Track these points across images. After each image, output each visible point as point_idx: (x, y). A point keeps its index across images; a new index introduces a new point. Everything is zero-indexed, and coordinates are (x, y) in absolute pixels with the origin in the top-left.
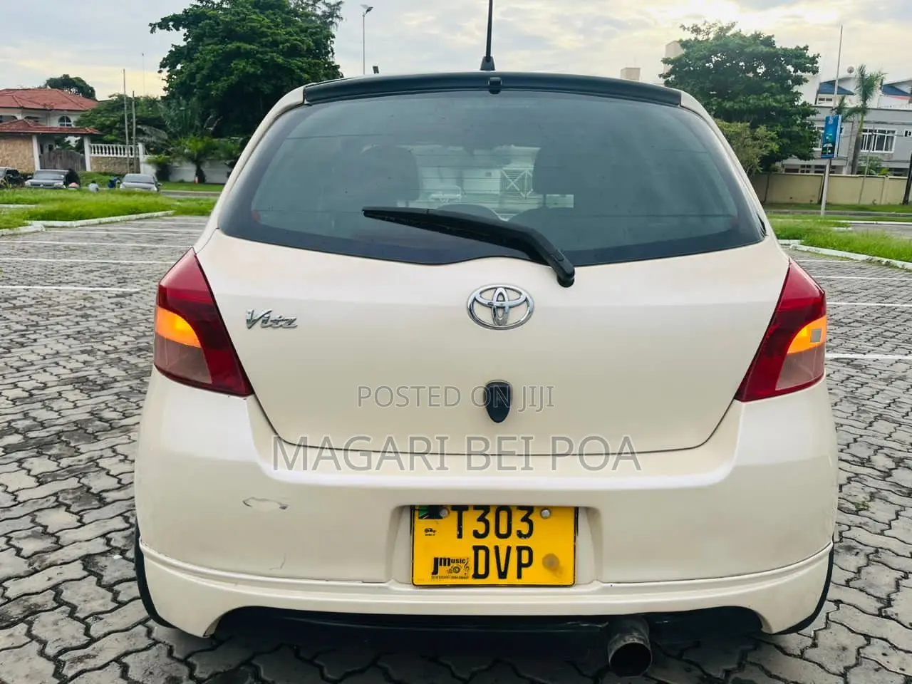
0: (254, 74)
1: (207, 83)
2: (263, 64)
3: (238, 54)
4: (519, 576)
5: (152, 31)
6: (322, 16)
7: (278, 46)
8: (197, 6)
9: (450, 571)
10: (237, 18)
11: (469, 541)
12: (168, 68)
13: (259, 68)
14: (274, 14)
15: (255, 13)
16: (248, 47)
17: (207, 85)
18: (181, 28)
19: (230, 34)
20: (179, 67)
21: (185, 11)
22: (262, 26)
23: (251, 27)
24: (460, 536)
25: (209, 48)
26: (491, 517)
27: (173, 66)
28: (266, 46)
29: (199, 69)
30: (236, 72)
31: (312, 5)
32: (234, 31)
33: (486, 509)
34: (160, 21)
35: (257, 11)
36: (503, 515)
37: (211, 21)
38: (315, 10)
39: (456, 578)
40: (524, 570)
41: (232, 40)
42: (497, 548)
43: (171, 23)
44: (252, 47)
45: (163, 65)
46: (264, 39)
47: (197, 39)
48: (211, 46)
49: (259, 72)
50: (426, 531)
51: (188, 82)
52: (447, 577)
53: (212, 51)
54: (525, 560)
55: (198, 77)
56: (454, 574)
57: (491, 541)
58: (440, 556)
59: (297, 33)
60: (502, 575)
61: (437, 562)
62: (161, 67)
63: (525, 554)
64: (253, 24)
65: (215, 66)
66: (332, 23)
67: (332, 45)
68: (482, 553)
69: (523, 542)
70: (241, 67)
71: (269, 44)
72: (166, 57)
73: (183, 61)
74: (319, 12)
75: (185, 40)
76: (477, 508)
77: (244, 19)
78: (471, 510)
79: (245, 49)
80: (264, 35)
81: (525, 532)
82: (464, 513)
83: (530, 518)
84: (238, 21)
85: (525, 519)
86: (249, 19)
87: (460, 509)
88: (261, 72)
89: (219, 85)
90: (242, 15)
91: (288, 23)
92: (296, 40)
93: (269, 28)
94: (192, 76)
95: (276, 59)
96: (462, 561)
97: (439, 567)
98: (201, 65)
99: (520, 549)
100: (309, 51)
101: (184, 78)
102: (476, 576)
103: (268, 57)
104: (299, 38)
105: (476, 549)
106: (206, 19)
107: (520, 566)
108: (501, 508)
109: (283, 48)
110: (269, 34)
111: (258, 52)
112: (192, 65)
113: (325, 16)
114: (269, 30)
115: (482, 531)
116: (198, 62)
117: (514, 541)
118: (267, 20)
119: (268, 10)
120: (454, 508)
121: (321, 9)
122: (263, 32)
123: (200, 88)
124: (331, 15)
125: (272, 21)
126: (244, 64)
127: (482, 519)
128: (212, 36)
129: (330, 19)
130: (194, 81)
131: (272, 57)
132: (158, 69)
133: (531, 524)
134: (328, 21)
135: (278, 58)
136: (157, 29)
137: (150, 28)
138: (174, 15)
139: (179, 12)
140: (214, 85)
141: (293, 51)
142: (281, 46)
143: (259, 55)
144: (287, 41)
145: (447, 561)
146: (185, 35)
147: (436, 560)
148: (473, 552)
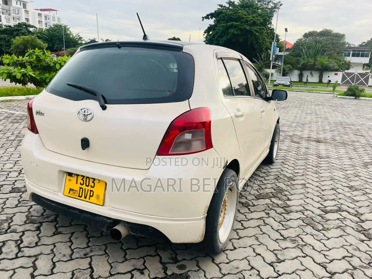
0: (237, 34)
1: (219, 38)
2: (241, 30)
3: (232, 26)
4: (89, 199)
5: (203, 20)
6: (271, 8)
7: (248, 22)
8: (220, 9)
9: (73, 193)
10: (234, 12)
11: (79, 185)
12: (207, 34)
13: (239, 31)
14: (249, 9)
15: (241, 10)
16: (236, 23)
17: (219, 39)
18: (213, 18)
19: (230, 19)
20: (211, 33)
21: (215, 11)
22: (243, 15)
23: (238, 15)
24: (77, 183)
25: (221, 25)
26: (85, 179)
27: (209, 33)
28: (243, 23)
29: (217, 33)
30: (230, 34)
31: (267, 4)
32: (232, 17)
33: (84, 177)
34: (206, 16)
35: (242, 9)
36: (88, 179)
37: (224, 14)
38: (268, 6)
39: (74, 195)
40: (91, 197)
41: (231, 21)
42: (85, 189)
43: (210, 16)
44: (238, 23)
45: (205, 32)
46: (242, 20)
47: (217, 22)
48: (222, 24)
49: (239, 33)
50: (69, 180)
51: (212, 38)
52: (72, 195)
53: (222, 26)
54: (91, 195)
55: (216, 36)
56: (74, 194)
57: (84, 187)
58: (71, 188)
59: (257, 17)
60: (85, 198)
61: (70, 190)
62: (204, 33)
63: (92, 192)
64: (239, 14)
65: (223, 31)
66: (274, 11)
67: (271, 20)
68: (81, 190)
69: (92, 189)
70: (232, 32)
71: (244, 22)
72: (207, 29)
73: (212, 30)
74: (270, 7)
75: (214, 22)
76: (82, 176)
77: (236, 13)
78: (80, 176)
79: (234, 24)
80: (243, 18)
81: (93, 186)
82: (78, 177)
83: (94, 182)
84: (234, 13)
85: (93, 182)
86: (238, 12)
87: (78, 175)
88: (240, 33)
89: (223, 39)
90: (236, 11)
91: (254, 12)
92: (256, 19)
93: (245, 15)
94: (214, 36)
95: (246, 28)
96: (76, 191)
97: (71, 191)
98: (218, 32)
99: (91, 191)
100: (261, 23)
101: (211, 37)
102: (79, 196)
103: (243, 27)
104: (257, 19)
105: (80, 188)
106: (222, 14)
107: (90, 196)
108: (87, 177)
109: (250, 23)
110: (245, 18)
111: (239, 25)
112: (215, 32)
113: (272, 8)
114: (245, 16)
115: (82, 183)
116: (217, 30)
117: (90, 188)
118: (245, 12)
119: (246, 8)
120: (76, 175)
121: (271, 5)
122: (243, 17)
123: (216, 41)
124: (275, 8)
125: (248, 12)
126: (234, 30)
127: (82, 179)
128: (223, 20)
129: (274, 9)
130: (214, 38)
131: (245, 27)
132: (203, 34)
133: (94, 183)
134: (273, 10)
135: (247, 27)
136: (205, 19)
137: (202, 19)
138: (211, 13)
139: (213, 12)
140: (221, 39)
141: (254, 24)
142: (249, 23)
143: (240, 27)
144: (252, 20)
145: (73, 190)
146: (214, 20)
147: (70, 189)
148: (79, 189)
